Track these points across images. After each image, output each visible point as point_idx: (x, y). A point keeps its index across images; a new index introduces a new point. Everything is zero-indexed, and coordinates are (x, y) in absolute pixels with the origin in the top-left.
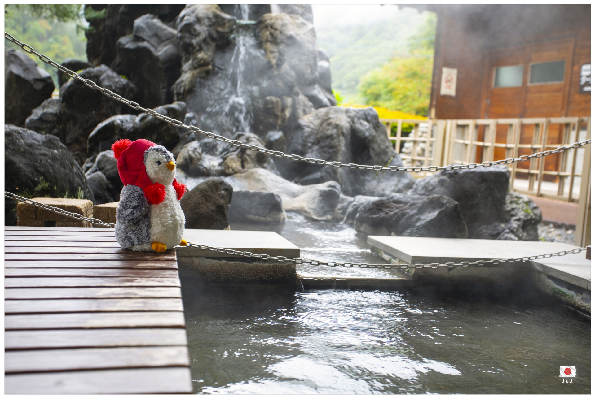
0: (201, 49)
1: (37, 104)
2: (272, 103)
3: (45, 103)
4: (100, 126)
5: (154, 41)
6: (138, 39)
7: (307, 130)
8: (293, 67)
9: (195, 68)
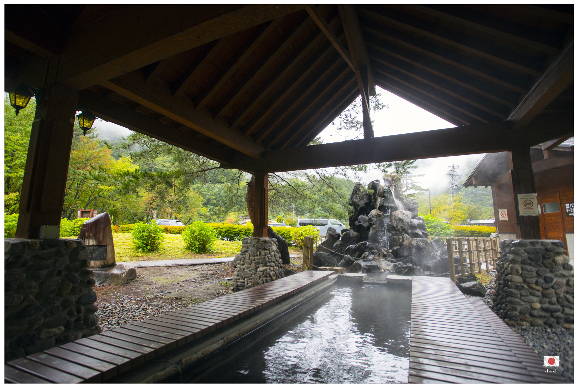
0: (374, 224)
1: (335, 242)
2: (395, 238)
3: (337, 241)
4: (347, 248)
5: (363, 222)
6: (360, 222)
7: (404, 246)
8: (401, 227)
9: (373, 230)
